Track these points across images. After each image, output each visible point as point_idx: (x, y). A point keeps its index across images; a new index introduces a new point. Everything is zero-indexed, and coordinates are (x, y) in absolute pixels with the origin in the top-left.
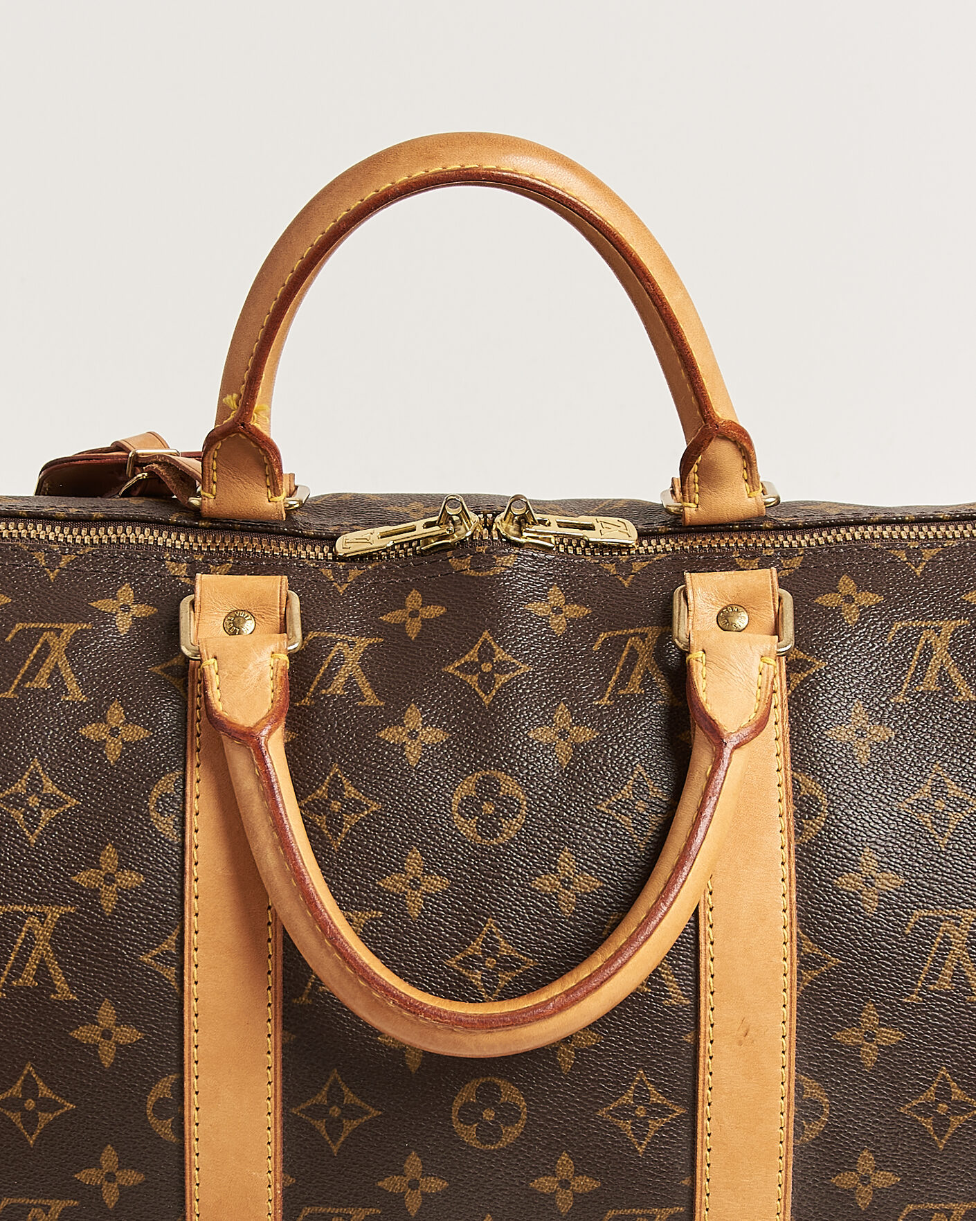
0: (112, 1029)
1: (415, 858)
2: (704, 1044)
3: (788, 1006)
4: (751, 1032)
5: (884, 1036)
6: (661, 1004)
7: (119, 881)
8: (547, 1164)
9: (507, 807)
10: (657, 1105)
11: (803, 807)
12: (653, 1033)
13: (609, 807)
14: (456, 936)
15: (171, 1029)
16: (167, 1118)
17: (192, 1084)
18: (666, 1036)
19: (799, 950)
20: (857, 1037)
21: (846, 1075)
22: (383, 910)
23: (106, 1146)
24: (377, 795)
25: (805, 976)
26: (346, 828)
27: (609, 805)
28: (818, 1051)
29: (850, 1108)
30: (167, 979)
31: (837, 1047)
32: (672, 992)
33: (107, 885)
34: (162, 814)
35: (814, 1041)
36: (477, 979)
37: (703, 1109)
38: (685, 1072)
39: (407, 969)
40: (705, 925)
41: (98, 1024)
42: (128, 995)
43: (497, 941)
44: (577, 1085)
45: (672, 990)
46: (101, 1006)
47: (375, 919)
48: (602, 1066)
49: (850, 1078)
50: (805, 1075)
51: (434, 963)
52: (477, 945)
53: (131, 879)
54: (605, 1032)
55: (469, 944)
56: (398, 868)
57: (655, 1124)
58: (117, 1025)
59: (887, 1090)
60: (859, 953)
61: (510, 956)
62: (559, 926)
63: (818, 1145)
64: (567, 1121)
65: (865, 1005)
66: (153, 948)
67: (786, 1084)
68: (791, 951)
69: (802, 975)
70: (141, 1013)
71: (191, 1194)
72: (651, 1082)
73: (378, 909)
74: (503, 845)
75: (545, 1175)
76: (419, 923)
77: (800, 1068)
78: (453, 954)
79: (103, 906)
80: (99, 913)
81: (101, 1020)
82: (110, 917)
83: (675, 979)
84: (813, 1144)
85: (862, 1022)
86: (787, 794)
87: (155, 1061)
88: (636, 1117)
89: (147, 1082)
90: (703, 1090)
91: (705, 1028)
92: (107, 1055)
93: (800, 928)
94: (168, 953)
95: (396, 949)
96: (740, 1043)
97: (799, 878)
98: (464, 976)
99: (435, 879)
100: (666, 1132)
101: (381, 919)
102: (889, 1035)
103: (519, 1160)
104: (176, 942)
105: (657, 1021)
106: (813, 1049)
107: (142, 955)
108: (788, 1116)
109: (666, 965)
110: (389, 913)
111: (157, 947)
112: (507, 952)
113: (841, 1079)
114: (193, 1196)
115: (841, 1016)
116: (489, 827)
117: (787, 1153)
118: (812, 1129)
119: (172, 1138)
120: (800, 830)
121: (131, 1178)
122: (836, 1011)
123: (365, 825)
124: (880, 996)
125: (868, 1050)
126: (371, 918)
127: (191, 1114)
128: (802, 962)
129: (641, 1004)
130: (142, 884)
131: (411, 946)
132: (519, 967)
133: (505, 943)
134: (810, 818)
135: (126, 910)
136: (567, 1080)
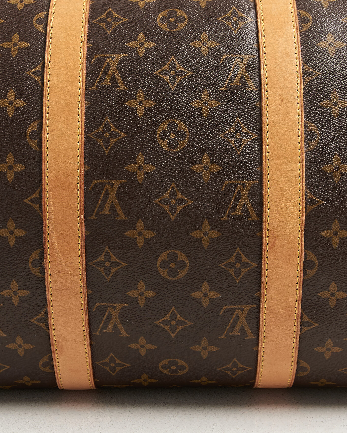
0: (13, 101)
1: (142, 36)
2: (264, 106)
3: (300, 90)
4: (284, 100)
5: (341, 104)
6: (246, 90)
7: (19, 45)
8: (199, 159)
9: (180, 19)
10: (245, 133)
11: (302, 21)
12: (242, 102)
13: (222, 19)
14: (159, 63)
15: (38, 101)
16: (35, 139)
17: (46, 122)
18: (248, 103)
19: (303, 69)
20: (330, 104)
21: (326, 121)
22: (128, 54)
23: (9, 153)
24: (127, 16)
25: (306, 79)
26: (113, 26)
27: (222, 18)
28: (313, 110)
29: (329, 135)
30: (37, 81)
31: (322, 108)
32: (250, 85)
33: (14, 46)
34: (38, 24)
35: (311, 106)
36: (167, 79)
37: (265, 134)
38: (257, 119)
39: (138, 76)
40: (263, 59)
41: (7, 99)
42: (21, 87)
43: (176, 64)
44: (210, 123)
45: (250, 84)
46: (9, 91)
47: (125, 57)
48: (221, 115)
49: (328, 122)
50: (308, 121)
51: (149, 73)
52: (167, 66)
53: (24, 44)
54: (222, 101)
55: (164, 66)
56: (135, 39)
57: (244, 142)
58: (15, 99)
59: (344, 127)
60: (329, 70)
61: (181, 70)
62: (202, 59)
63: (315, 152)
64: (206, 139)
65: (332, 91)
66: (32, 69)
67: (300, 123)
68: (299, 68)
69: (305, 79)
70: (26, 94)
71: (44, 174)
72: (242, 123)
73: (126, 53)
74: (178, 31)
75: (197, 163)
76: (143, 58)
77: (306, 118)
78: (157, 70)
79: (12, 54)
80: (10, 57)
81: (9, 97)
82: (14, 58)
83: (251, 80)
84: (313, 151)
85: (331, 98)
86: (295, 15)
87: (31, 115)
88: (236, 138)
89: (28, 123)
90: (265, 126)
91: (264, 99)
92: (11, 112)
93: (303, 61)
94: (38, 71)
95: (133, 68)
96: (280, 105)
97: (302, 43)
98: (162, 78)
99: (150, 43)
100: (249, 145)
101: (127, 57)
102: (343, 104)
103: (186, 157)
104: (41, 67)
105: (244, 97)
106: (311, 109)
107: (27, 71)
108: (302, 137)
109: (247, 75)
110: (130, 55)
111: (33, 69)
112: (180, 69)
113: (324, 122)
114: (45, 175)
115: (322, 96)
116: (172, 26)
117: (302, 154)
118: (312, 144)
119: (37, 148)
120: (301, 27)
121: (19, 167)
122: (320, 94)
123: (121, 25)
124: (338, 87)
125: (334, 110)
126: (123, 57)
127: (45, 136)
128: (305, 74)
129: (237, 90)
130: (29, 47)
131: (140, 67)
132: (185, 75)
133: (179, 65)
134: (305, 24)
135: (22, 55)
136: (206, 121)
